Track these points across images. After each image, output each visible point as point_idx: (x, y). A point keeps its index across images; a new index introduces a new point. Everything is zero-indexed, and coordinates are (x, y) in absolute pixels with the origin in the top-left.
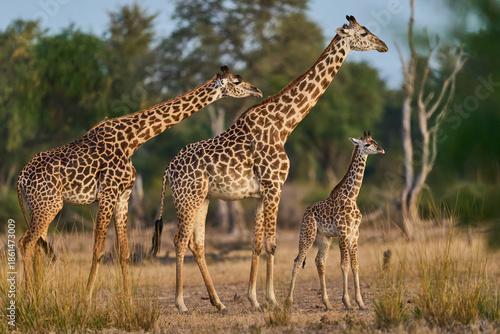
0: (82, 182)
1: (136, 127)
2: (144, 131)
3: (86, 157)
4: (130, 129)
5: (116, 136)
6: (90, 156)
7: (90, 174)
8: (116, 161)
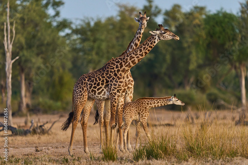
0: (96, 90)
1: (124, 61)
2: (127, 64)
3: (99, 77)
4: (121, 63)
5: (115, 66)
6: (101, 77)
7: (101, 86)
8: (113, 79)
